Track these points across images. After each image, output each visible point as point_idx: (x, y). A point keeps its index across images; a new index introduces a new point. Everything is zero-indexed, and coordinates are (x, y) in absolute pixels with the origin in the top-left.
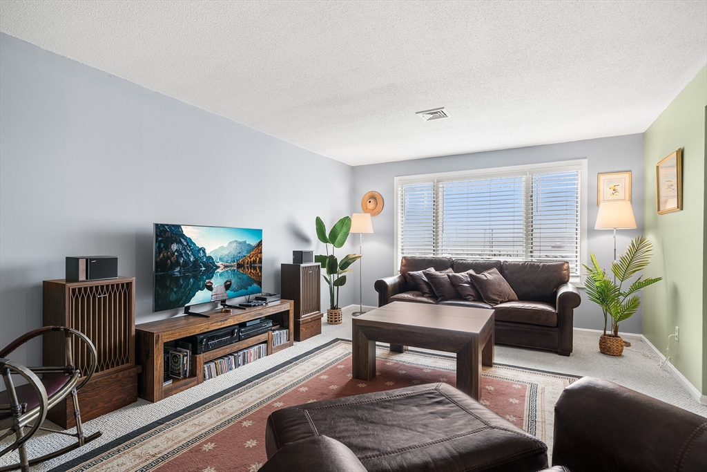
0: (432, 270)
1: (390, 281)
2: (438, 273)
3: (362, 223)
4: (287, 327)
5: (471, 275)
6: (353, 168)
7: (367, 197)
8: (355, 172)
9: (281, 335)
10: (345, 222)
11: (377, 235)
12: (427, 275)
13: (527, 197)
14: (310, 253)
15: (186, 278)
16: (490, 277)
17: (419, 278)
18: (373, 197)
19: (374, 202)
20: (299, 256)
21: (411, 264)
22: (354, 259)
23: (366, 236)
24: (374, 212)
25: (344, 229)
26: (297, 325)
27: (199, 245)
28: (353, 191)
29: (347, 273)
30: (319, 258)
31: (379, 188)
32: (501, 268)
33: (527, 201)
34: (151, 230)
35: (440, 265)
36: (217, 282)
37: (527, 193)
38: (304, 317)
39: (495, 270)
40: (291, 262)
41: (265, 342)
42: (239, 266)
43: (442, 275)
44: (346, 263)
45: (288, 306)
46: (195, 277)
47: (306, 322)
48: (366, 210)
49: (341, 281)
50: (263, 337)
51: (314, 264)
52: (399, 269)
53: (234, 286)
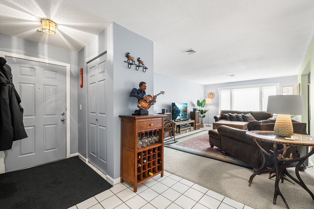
0: (230, 114)
1: (218, 116)
2: (232, 114)
3: (208, 101)
4: (193, 126)
5: (242, 115)
6: (205, 85)
7: (209, 93)
8: (205, 86)
9: (192, 128)
10: (204, 101)
11: (213, 104)
12: (229, 115)
13: (260, 93)
14: (197, 109)
15: (176, 114)
16: (248, 115)
17: (227, 116)
18: (211, 94)
19: (212, 95)
20: (195, 110)
21: (223, 112)
22: (207, 111)
23: (210, 104)
24: (212, 98)
25: (204, 103)
26: (195, 126)
27: (178, 107)
28: (205, 92)
29: (205, 114)
30: (199, 110)
31: (213, 91)
32: (252, 113)
33: (260, 94)
34: (171, 104)
35: (233, 112)
36: (180, 114)
37: (260, 92)
38: (196, 124)
39: (250, 114)
40: (193, 111)
41: (190, 129)
42: (184, 111)
43: (234, 115)
44: (205, 112)
45: (193, 121)
46: (177, 113)
47: (197, 126)
48: (209, 97)
49: (204, 117)
50: (189, 128)
51: (198, 112)
52: (220, 114)
53: (183, 116)
